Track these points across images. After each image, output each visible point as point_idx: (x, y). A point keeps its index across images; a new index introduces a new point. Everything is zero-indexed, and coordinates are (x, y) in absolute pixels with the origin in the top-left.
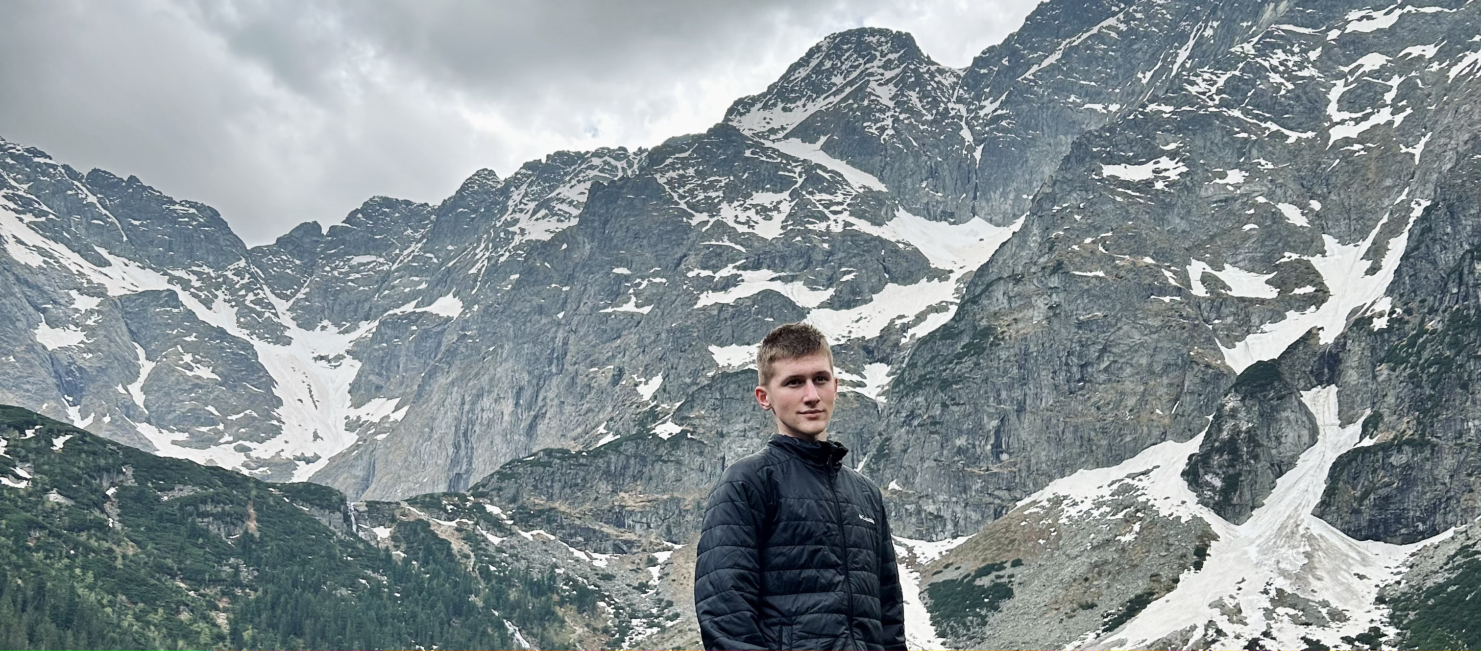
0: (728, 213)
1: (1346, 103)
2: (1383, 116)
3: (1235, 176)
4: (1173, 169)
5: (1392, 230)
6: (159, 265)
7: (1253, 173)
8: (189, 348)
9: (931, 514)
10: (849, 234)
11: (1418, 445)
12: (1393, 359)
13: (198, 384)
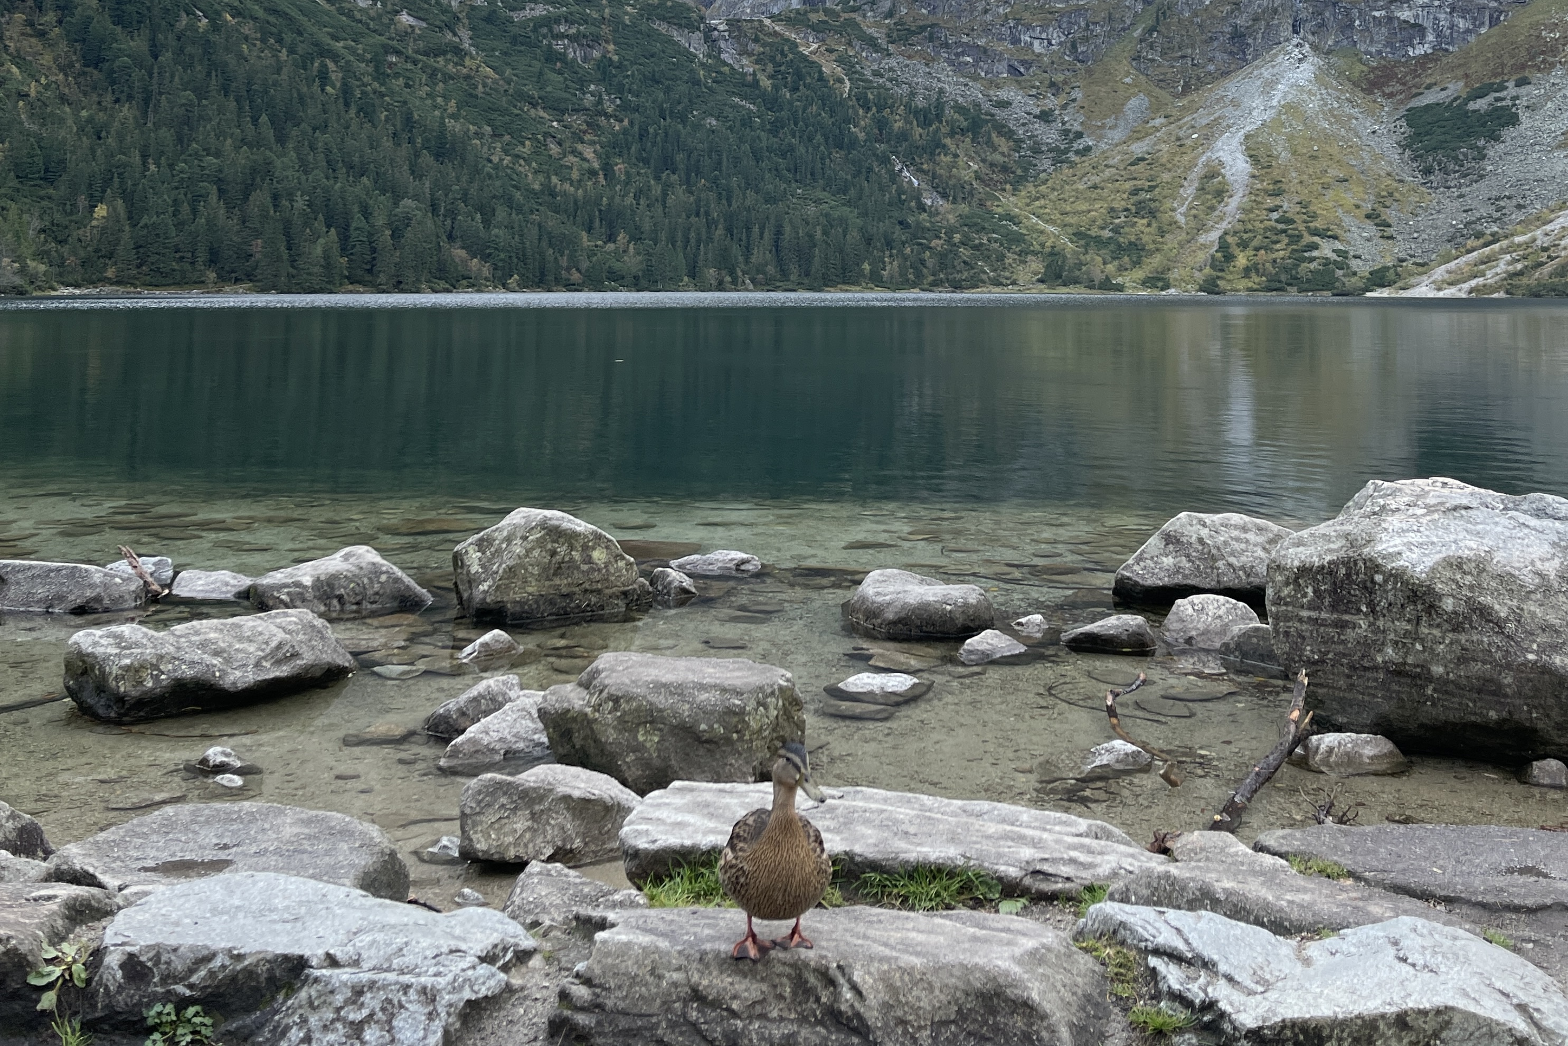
9: (1405, 21)
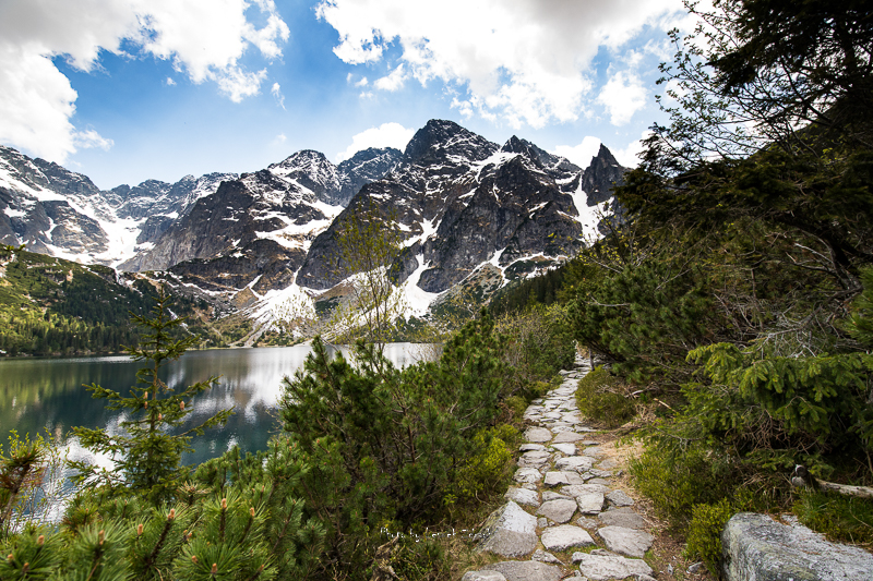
0: (266, 195)
1: (430, 186)
2: (438, 190)
3: (403, 200)
4: (388, 197)
5: (438, 218)
6: (64, 193)
7: (408, 200)
8: (72, 220)
9: (319, 283)
10: (301, 204)
11: (440, 269)
12: (436, 248)
13: (74, 233)
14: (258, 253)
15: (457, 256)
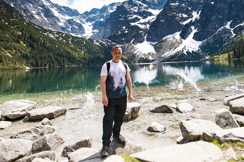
0: (131, 9)
4: (177, 4)
7: (185, 4)
8: (75, 25)
9: (154, 40)
10: (144, 11)
13: (76, 29)
14: (132, 31)
15: (210, 26)
